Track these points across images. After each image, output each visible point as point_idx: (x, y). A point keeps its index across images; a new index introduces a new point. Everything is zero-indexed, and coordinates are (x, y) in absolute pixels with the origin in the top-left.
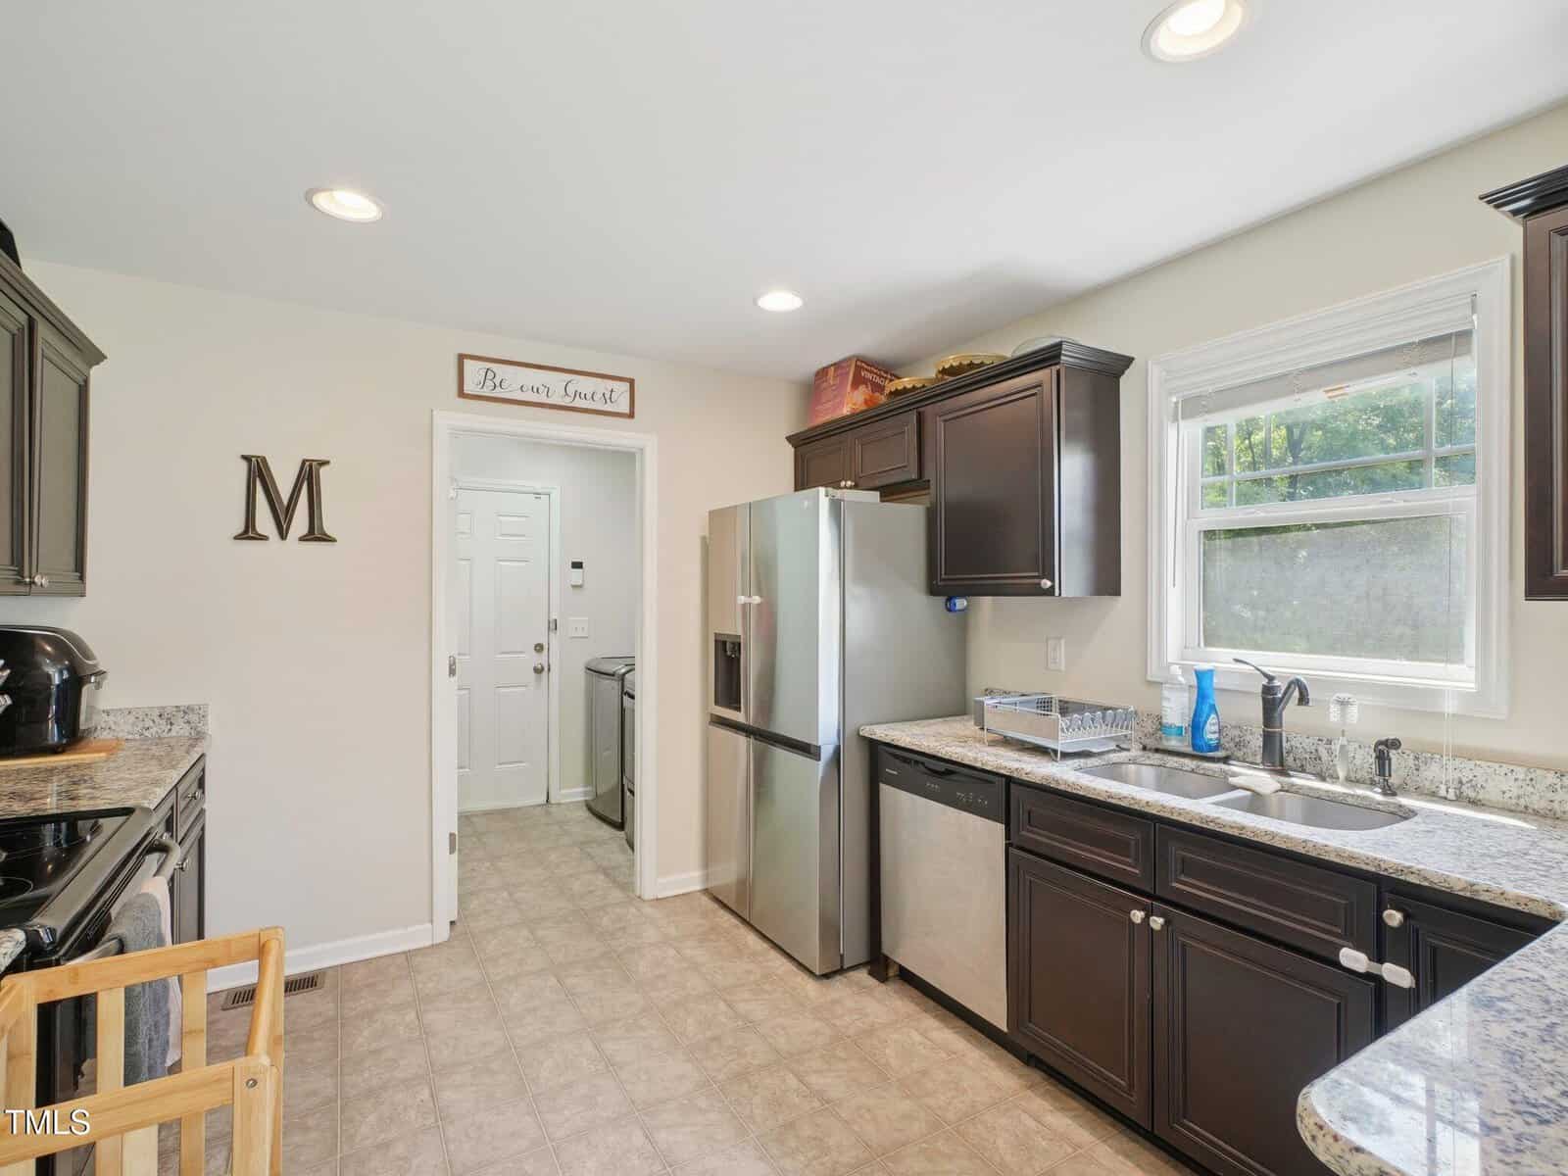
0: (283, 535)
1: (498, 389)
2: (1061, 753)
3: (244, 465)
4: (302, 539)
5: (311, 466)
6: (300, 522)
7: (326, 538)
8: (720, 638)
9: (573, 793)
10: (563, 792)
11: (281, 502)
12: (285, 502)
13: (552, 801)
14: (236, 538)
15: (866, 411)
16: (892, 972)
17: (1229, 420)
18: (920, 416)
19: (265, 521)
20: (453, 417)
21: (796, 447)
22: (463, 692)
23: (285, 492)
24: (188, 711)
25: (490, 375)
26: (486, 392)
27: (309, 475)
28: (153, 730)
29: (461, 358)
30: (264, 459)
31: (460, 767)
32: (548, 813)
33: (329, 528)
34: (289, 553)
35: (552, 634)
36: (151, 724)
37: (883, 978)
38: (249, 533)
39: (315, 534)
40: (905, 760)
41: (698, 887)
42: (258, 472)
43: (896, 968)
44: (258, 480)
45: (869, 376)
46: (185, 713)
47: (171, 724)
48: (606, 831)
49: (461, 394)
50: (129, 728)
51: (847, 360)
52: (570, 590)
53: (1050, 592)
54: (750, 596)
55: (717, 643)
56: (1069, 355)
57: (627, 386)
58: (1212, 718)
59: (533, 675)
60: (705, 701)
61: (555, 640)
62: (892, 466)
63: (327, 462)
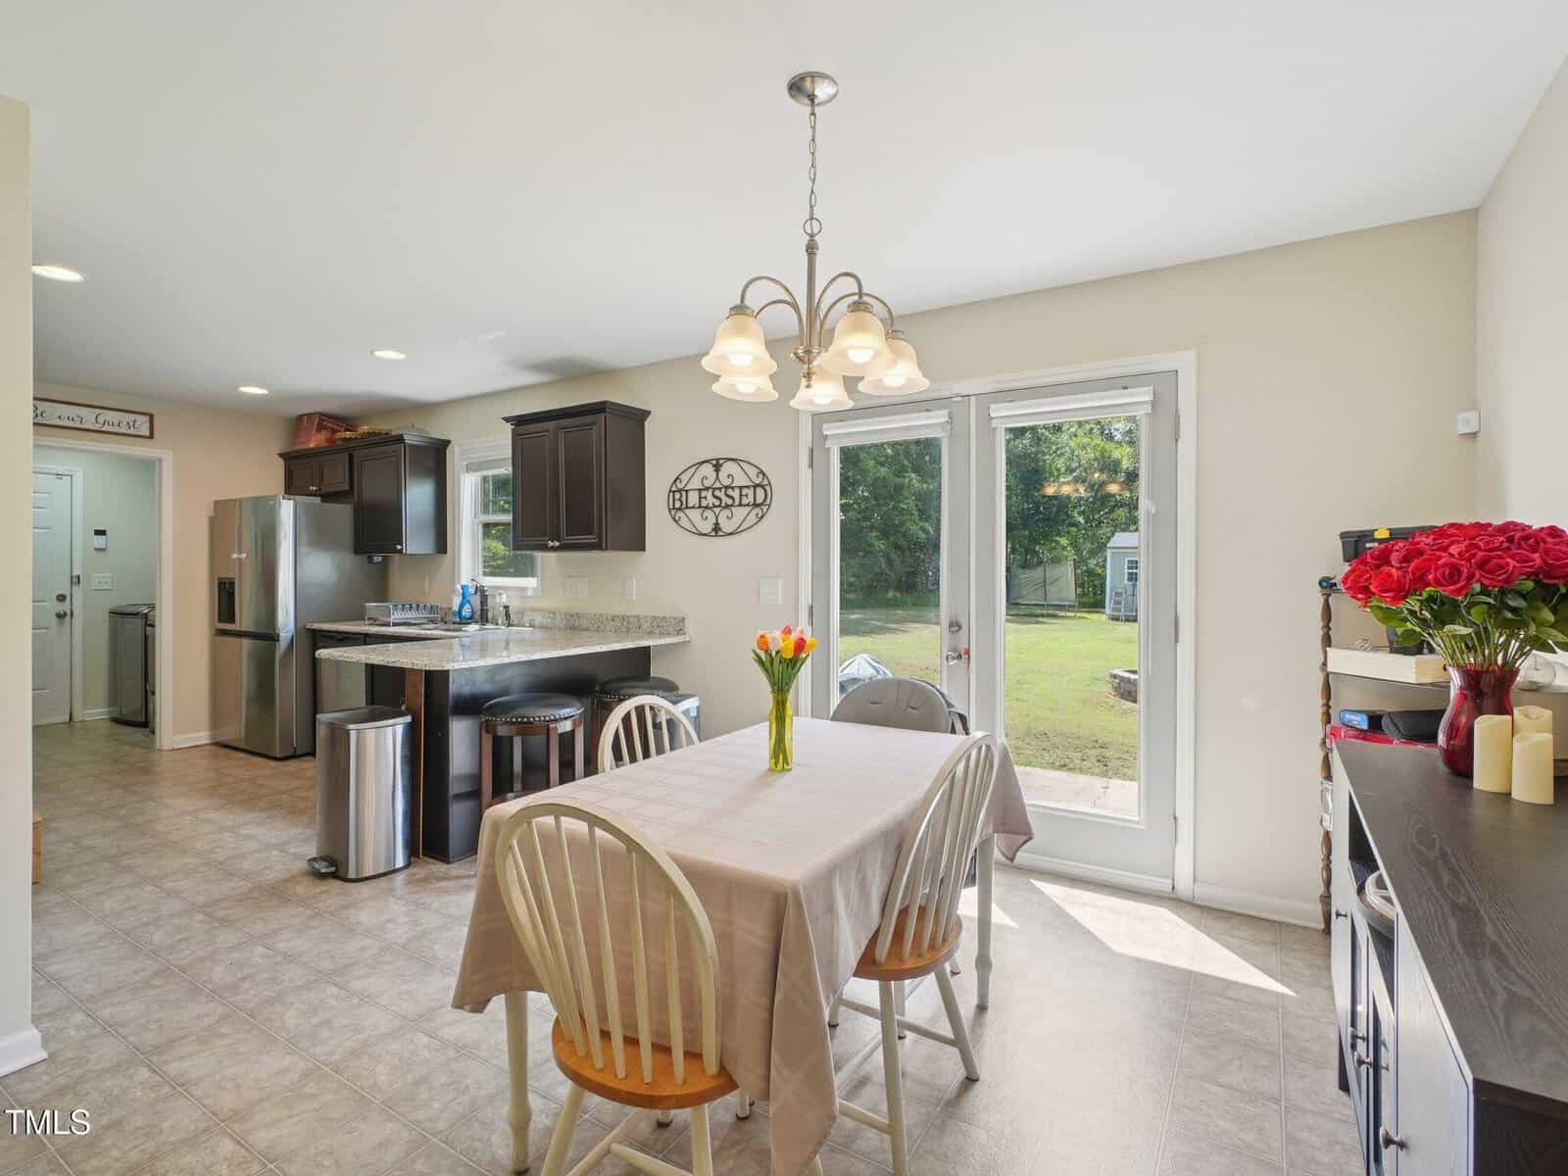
2: (393, 623)
8: (223, 581)
9: (97, 714)
10: (87, 713)
13: (76, 719)
15: (326, 447)
17: (489, 473)
18: (351, 457)
21: (285, 460)
32: (72, 726)
35: (75, 587)
40: (327, 637)
41: (207, 741)
45: (331, 425)
51: (315, 413)
52: (94, 553)
53: (400, 551)
54: (240, 553)
55: (220, 584)
56: (409, 439)
57: (147, 418)
58: (467, 606)
59: (55, 619)
60: (211, 620)
61: (78, 592)
62: (337, 480)
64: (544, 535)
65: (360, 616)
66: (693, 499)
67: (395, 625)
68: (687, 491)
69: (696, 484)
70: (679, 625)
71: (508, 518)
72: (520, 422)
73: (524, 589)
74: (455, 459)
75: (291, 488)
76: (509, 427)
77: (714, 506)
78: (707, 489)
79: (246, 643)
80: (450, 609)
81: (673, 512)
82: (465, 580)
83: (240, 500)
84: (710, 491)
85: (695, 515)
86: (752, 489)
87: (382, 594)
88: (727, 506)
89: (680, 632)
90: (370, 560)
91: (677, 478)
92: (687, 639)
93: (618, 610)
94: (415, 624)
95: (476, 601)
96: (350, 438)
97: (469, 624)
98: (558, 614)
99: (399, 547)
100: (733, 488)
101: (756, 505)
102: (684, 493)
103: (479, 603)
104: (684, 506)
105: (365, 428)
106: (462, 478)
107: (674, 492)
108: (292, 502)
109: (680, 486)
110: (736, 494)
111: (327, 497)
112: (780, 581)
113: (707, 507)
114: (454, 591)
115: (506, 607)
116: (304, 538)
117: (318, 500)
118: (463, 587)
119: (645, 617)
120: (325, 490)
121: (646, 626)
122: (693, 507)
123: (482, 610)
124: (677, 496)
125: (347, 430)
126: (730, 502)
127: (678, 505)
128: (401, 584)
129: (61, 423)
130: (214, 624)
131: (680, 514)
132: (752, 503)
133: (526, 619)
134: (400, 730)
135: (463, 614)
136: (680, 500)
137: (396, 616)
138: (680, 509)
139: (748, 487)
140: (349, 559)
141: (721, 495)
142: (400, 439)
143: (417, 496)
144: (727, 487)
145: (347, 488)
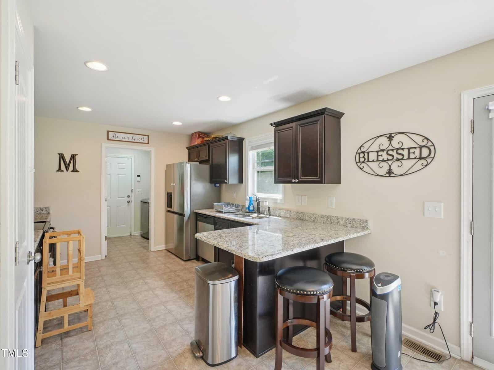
0: (67, 170)
1: (117, 138)
2: (224, 212)
3: (59, 155)
4: (71, 171)
5: (74, 156)
6: (71, 168)
7: (77, 171)
8: (169, 193)
9: (137, 233)
10: (135, 232)
11: (67, 164)
12: (68, 163)
13: (132, 234)
14: (57, 171)
15: (201, 144)
16: (200, 260)
17: (260, 150)
18: (209, 147)
19: (63, 167)
20: (106, 145)
21: (188, 150)
22: (108, 207)
23: (68, 161)
24: (46, 208)
25: (115, 135)
26: (114, 139)
27: (73, 157)
28: (38, 212)
29: (108, 132)
30: (63, 154)
31: (107, 226)
32: (131, 237)
33: (77, 169)
34: (68, 175)
35: (132, 193)
36: (38, 211)
37: (198, 261)
38: (60, 170)
39: (75, 170)
40: (201, 216)
41: (164, 249)
42: (62, 157)
43: (201, 258)
44: (62, 159)
45: (202, 136)
47: (43, 211)
48: (145, 240)
49: (108, 139)
51: (197, 132)
52: (137, 182)
53: (226, 183)
54: (174, 183)
55: (168, 194)
56: (230, 138)
57: (147, 137)
58: (252, 205)
59: (127, 203)
60: (166, 207)
61: (133, 195)
62: (204, 156)
63: (77, 155)
64: (290, 176)
65: (211, 207)
66: (373, 156)
67: (225, 213)
68: (368, 153)
69: (375, 147)
70: (364, 225)
71: (272, 168)
72: (277, 125)
73: (276, 200)
74: (246, 145)
75: (190, 159)
76: (272, 128)
77: (388, 160)
78: (383, 151)
79: (176, 216)
80: (244, 206)
81: (359, 164)
82: (250, 194)
83: (174, 164)
84: (385, 152)
85: (374, 165)
86: (418, 149)
87: (219, 200)
88: (398, 160)
89: (364, 228)
90: (215, 186)
91: (362, 146)
92: (370, 232)
93: (326, 212)
94: (231, 213)
95: (256, 204)
96: (209, 140)
97: (252, 213)
98: (292, 212)
99: (226, 181)
100: (403, 149)
101: (421, 158)
102: (366, 154)
103: (257, 205)
104: (366, 160)
105: (214, 136)
106: (249, 153)
107: (359, 154)
108: (189, 164)
109: (363, 150)
110: (405, 153)
111: (201, 162)
112: (443, 204)
113: (383, 161)
114: (246, 199)
115: (269, 208)
116: (193, 178)
117: (198, 163)
118: (250, 198)
119: (342, 218)
120: (201, 160)
121: (342, 222)
122: (373, 161)
123: (258, 208)
124: (362, 155)
125: (207, 137)
126: (400, 157)
127: (362, 160)
128: (226, 196)
129: (123, 140)
130: (166, 208)
131: (363, 165)
132: (418, 157)
133: (277, 213)
134: (233, 284)
135: (250, 209)
136: (363, 157)
137: (225, 210)
138: (363, 162)
139: (415, 148)
140: (208, 185)
141: (394, 153)
142: (226, 138)
143: (232, 160)
144: (398, 149)
145: (207, 158)
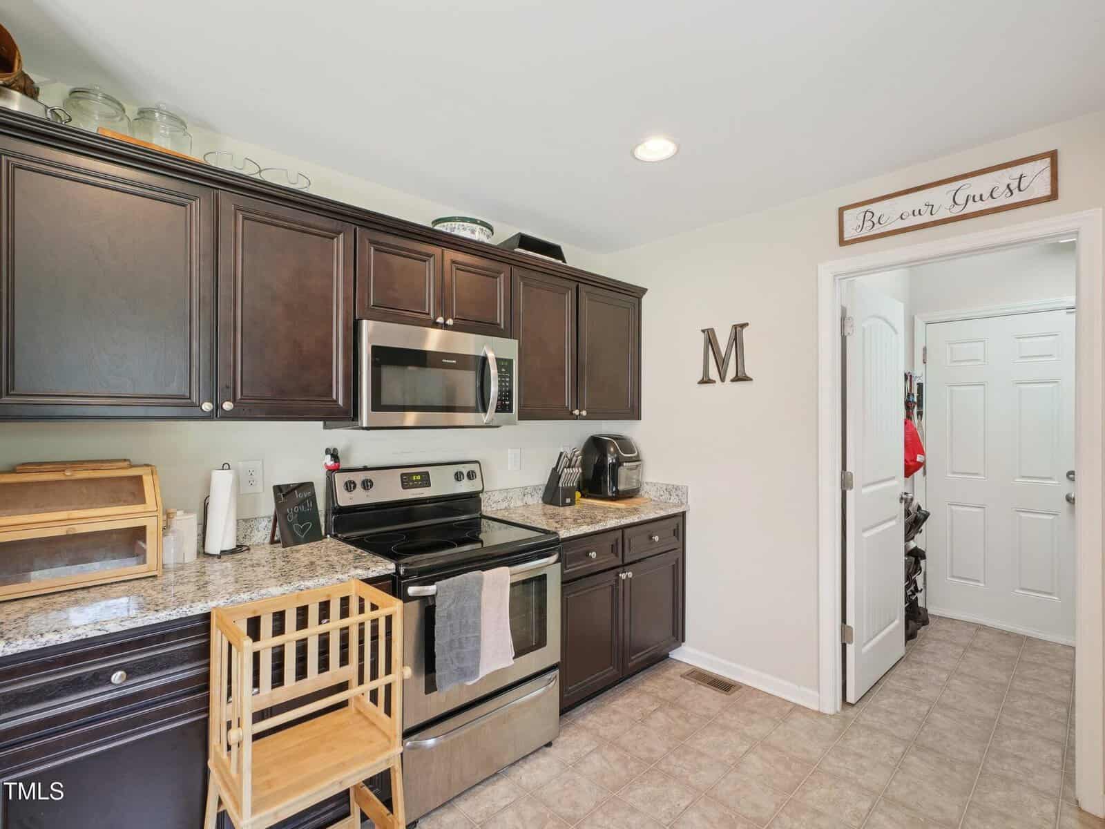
0: (723, 380)
1: (877, 225)
3: (703, 337)
4: (733, 381)
5: (736, 330)
6: (731, 373)
7: (746, 379)
11: (721, 357)
12: (723, 356)
14: (699, 383)
19: (714, 373)
20: (833, 269)
23: (723, 349)
24: (677, 488)
25: (869, 216)
26: (865, 233)
29: (840, 210)
30: (713, 330)
33: (749, 373)
34: (726, 390)
38: (706, 381)
39: (741, 378)
42: (710, 339)
44: (710, 347)
46: (676, 489)
47: (671, 495)
49: (843, 240)
50: (654, 493)
57: (1046, 163)
63: (747, 324)
